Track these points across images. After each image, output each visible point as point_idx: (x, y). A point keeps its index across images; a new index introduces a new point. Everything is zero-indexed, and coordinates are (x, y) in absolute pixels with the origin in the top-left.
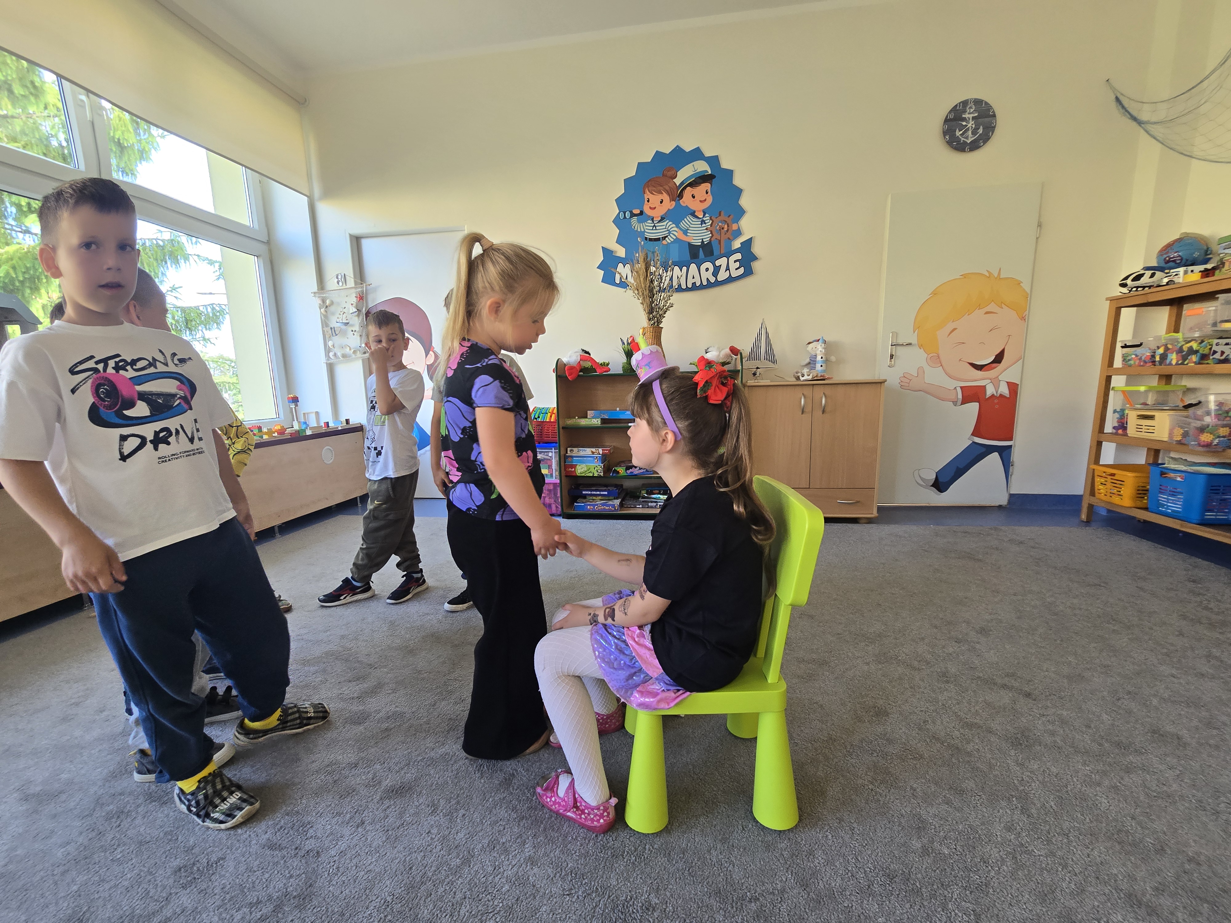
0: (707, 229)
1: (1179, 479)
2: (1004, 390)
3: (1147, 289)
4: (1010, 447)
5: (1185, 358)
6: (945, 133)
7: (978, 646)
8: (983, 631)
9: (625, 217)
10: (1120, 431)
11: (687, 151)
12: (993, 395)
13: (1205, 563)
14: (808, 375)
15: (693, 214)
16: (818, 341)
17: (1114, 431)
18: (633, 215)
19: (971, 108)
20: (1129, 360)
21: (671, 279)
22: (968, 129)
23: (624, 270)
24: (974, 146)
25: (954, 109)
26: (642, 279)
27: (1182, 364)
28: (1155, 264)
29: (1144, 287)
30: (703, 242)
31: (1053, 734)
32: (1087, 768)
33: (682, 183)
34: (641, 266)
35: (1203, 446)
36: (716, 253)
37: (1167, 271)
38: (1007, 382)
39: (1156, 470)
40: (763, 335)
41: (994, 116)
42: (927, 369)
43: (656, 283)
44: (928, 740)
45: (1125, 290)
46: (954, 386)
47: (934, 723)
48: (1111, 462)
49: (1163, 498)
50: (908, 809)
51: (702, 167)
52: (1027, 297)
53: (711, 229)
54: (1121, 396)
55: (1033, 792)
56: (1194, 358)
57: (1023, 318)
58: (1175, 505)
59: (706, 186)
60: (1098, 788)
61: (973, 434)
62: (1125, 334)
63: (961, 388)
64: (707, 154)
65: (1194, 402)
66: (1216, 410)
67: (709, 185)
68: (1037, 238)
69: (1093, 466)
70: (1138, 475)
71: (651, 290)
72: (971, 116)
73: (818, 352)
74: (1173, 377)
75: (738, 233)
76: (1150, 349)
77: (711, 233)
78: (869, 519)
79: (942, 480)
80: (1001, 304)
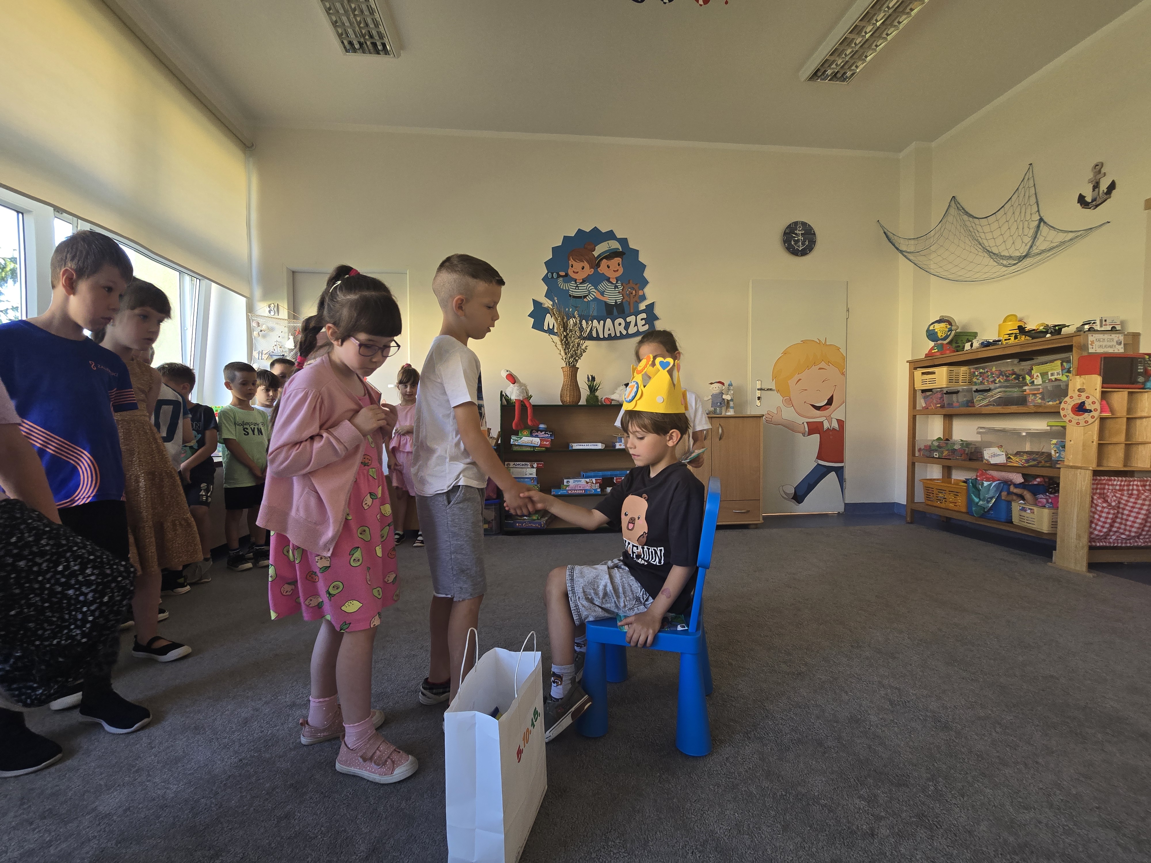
0: (619, 292)
2: (835, 425)
4: (842, 467)
6: (785, 242)
9: (552, 277)
11: (603, 232)
12: (828, 429)
15: (608, 280)
18: (559, 276)
19: (800, 227)
21: (591, 329)
22: (799, 241)
23: (550, 320)
24: (804, 253)
25: (789, 226)
30: (616, 302)
33: (599, 256)
36: (627, 312)
38: (837, 419)
41: (814, 234)
42: (784, 409)
46: (801, 421)
51: (615, 245)
52: (844, 359)
53: (623, 293)
57: (843, 374)
59: (618, 260)
61: (817, 458)
63: (807, 423)
64: (619, 236)
67: (621, 259)
68: (847, 319)
72: (800, 232)
75: (644, 298)
77: (622, 296)
78: (756, 524)
79: (798, 494)
80: (829, 363)
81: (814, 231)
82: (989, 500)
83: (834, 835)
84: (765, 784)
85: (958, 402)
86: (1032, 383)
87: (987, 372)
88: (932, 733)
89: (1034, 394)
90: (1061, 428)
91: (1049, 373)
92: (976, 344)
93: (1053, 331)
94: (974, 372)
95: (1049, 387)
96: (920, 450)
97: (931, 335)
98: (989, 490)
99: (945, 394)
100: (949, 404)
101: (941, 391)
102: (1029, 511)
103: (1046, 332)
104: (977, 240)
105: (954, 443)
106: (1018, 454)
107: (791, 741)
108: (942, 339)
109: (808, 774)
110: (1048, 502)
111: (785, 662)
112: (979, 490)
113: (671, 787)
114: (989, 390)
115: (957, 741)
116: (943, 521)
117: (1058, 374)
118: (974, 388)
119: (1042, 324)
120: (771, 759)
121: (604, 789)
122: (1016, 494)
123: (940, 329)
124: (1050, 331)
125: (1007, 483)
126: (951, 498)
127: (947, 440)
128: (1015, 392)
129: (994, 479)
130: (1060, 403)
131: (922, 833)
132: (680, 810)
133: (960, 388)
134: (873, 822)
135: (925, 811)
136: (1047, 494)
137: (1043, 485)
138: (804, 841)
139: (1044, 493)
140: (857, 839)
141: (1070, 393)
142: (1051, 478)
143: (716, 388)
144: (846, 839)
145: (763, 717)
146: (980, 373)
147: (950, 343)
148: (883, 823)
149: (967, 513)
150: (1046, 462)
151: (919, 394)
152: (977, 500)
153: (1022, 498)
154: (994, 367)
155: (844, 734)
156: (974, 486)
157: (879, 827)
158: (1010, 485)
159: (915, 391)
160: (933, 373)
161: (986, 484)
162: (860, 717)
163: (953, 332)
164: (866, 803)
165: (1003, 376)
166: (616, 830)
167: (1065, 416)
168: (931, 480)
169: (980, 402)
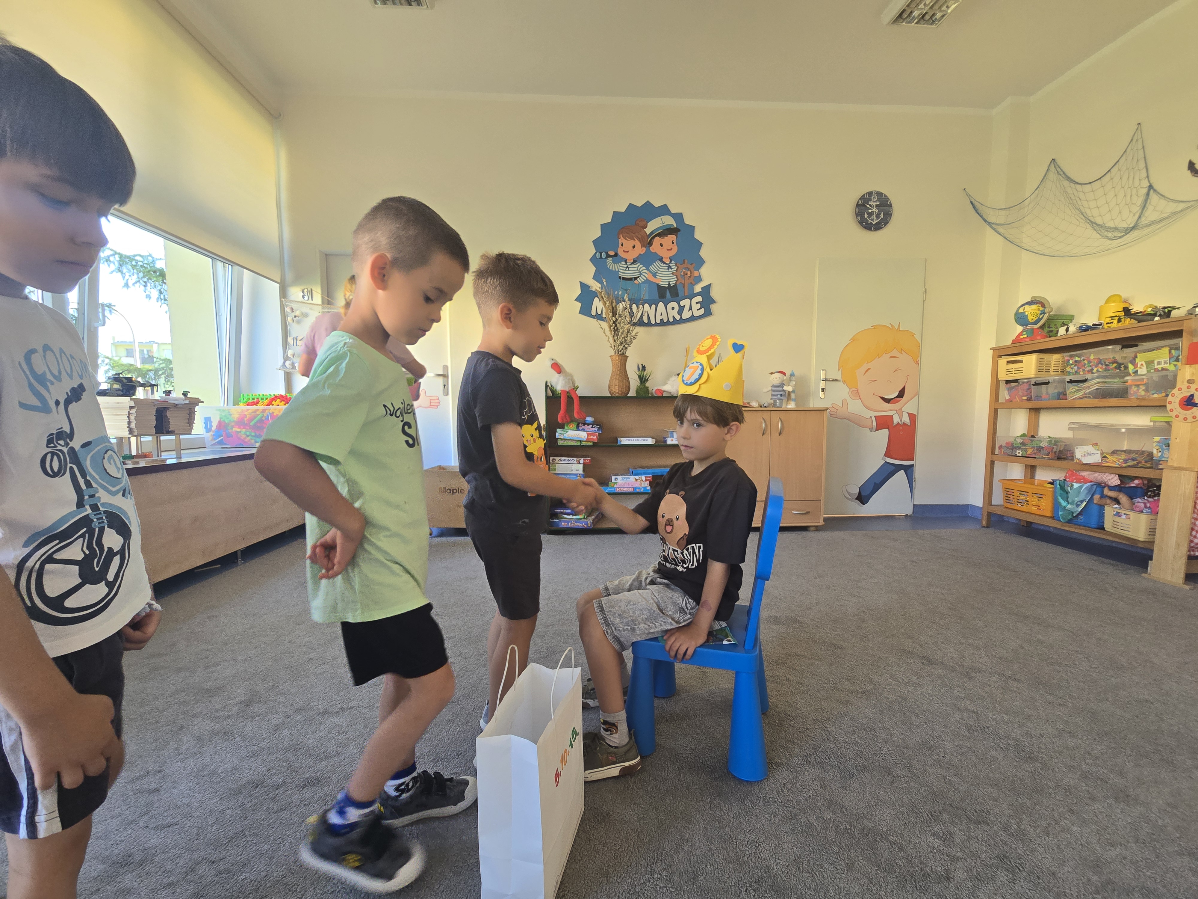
0: (672, 273)
2: (906, 419)
4: (913, 466)
6: (857, 215)
9: (601, 257)
11: (656, 206)
12: (898, 423)
15: (661, 260)
18: (608, 256)
19: (874, 198)
21: (642, 314)
22: (873, 214)
23: (599, 304)
24: (878, 227)
25: (862, 198)
30: (669, 284)
33: (651, 233)
38: (908, 413)
41: (891, 206)
42: (849, 400)
46: (869, 415)
51: (669, 221)
52: (919, 346)
53: (677, 274)
57: (917, 363)
59: (672, 238)
61: (884, 455)
63: (875, 416)
67: (675, 237)
68: (923, 302)
72: (875, 204)
75: (699, 279)
77: (676, 277)
78: (817, 526)
79: (863, 494)
80: (901, 351)
81: (890, 203)
82: (1079, 503)
83: (904, 876)
84: (828, 816)
85: (1047, 393)
86: (1137, 372)
87: (1084, 360)
88: (1015, 764)
89: (1138, 386)
90: (1165, 424)
91: (1156, 362)
92: (1072, 329)
93: (1162, 313)
94: (1068, 361)
95: (1155, 377)
96: (1000, 447)
97: (1021, 319)
98: (1079, 492)
99: (1033, 385)
100: (1037, 396)
101: (1028, 382)
102: (1124, 517)
103: (1155, 315)
104: (1079, 209)
105: (1041, 440)
106: (1114, 452)
107: (856, 767)
108: (1032, 323)
109: (875, 806)
110: (1146, 507)
111: (848, 680)
112: (1067, 493)
113: (723, 814)
114: (1085, 381)
115: (1043, 773)
116: (1023, 526)
117: (1165, 363)
118: (1068, 378)
119: (1150, 306)
120: (833, 787)
121: (650, 813)
122: (1110, 498)
123: (1031, 312)
124: (1158, 314)
125: (1100, 486)
126: (1034, 500)
127: (1033, 436)
128: (1115, 384)
129: (1086, 481)
130: (1167, 395)
131: (1003, 877)
132: (732, 841)
133: (1050, 379)
134: (949, 864)
135: (1007, 852)
136: (1146, 498)
137: (1141, 488)
138: (871, 883)
139: (1142, 496)
140: (931, 883)
141: (1179, 385)
142: (1150, 480)
143: (776, 379)
144: (919, 882)
145: (824, 740)
146: (1076, 361)
147: (1042, 327)
148: (960, 864)
149: (1052, 518)
150: (1146, 462)
151: (1003, 386)
152: (1064, 503)
153: (1117, 501)
154: (1092, 354)
155: (915, 762)
156: (1063, 488)
157: (955, 870)
158: (1104, 487)
159: (998, 382)
160: (1021, 362)
161: (1076, 485)
162: (932, 742)
163: (1046, 316)
164: (941, 842)
165: (1102, 364)
166: (663, 861)
167: (1172, 410)
168: (1011, 480)
169: (1074, 393)
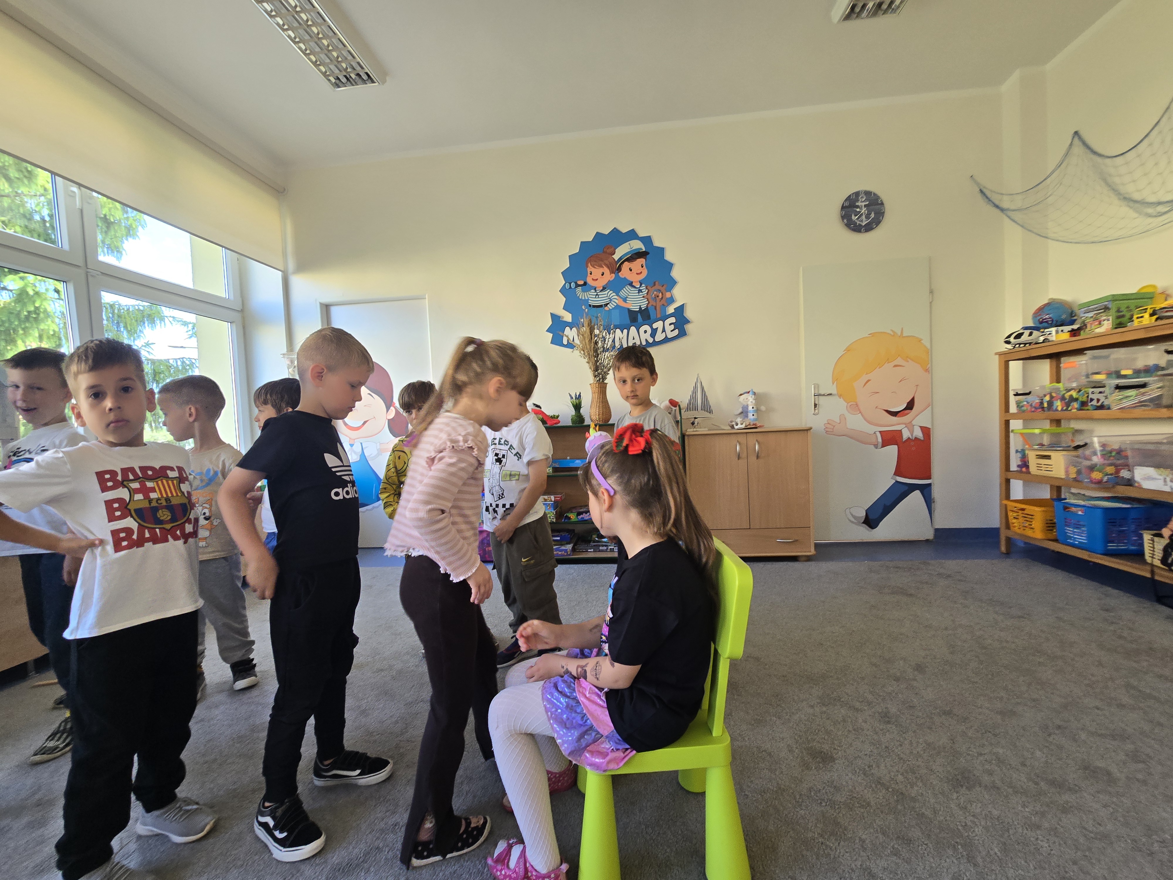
0: (643, 297)
1: (1080, 513)
2: (919, 434)
3: (1027, 345)
4: (929, 485)
5: (1068, 405)
6: (843, 218)
7: (915, 684)
8: (919, 668)
9: (570, 287)
10: (1024, 469)
11: (624, 232)
12: (909, 438)
13: (1115, 592)
14: (742, 424)
15: (631, 284)
16: (749, 392)
17: (1019, 469)
18: (577, 286)
19: (862, 197)
20: (1022, 406)
21: (614, 341)
22: (862, 214)
23: (570, 333)
24: (869, 228)
25: (848, 198)
26: (587, 341)
27: (1066, 410)
28: (1031, 324)
29: (1025, 344)
30: (640, 308)
31: (990, 773)
32: (1027, 809)
33: (620, 259)
34: (585, 329)
35: (1095, 483)
36: (653, 316)
37: (1042, 330)
38: (921, 427)
39: (1058, 505)
40: (699, 388)
41: (882, 204)
42: (848, 416)
43: (600, 344)
44: (873, 785)
45: (1009, 346)
46: (873, 430)
47: (878, 767)
48: (1020, 497)
49: (1069, 530)
50: (859, 863)
51: (637, 245)
52: (929, 352)
53: (648, 297)
54: (1020, 439)
55: (977, 838)
56: (1076, 405)
57: (927, 370)
58: (1081, 538)
59: (642, 261)
60: (1038, 832)
61: (894, 474)
62: (1016, 384)
63: (880, 432)
64: (642, 234)
65: (1081, 443)
66: (1101, 451)
67: (644, 260)
68: (931, 303)
69: (1005, 502)
70: (1043, 509)
71: (596, 351)
72: (863, 204)
73: (749, 403)
74: (1062, 421)
75: (672, 300)
76: (1038, 397)
77: (648, 300)
78: (806, 556)
79: (871, 517)
80: (907, 358)
81: (881, 201)
